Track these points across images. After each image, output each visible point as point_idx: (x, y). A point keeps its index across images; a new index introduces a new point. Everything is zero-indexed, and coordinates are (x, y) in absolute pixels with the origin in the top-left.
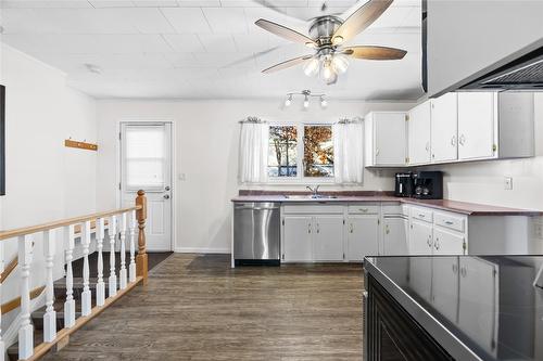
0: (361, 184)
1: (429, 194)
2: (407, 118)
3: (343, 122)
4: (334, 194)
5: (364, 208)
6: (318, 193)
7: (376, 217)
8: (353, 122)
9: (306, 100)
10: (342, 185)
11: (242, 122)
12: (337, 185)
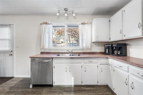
0: (91, 49)
1: (120, 54)
2: (110, 21)
3: (83, 24)
4: (79, 54)
5: (91, 60)
6: (72, 53)
7: (96, 64)
8: (87, 24)
9: (66, 13)
10: (83, 50)
11: (41, 24)
12: (80, 50)
